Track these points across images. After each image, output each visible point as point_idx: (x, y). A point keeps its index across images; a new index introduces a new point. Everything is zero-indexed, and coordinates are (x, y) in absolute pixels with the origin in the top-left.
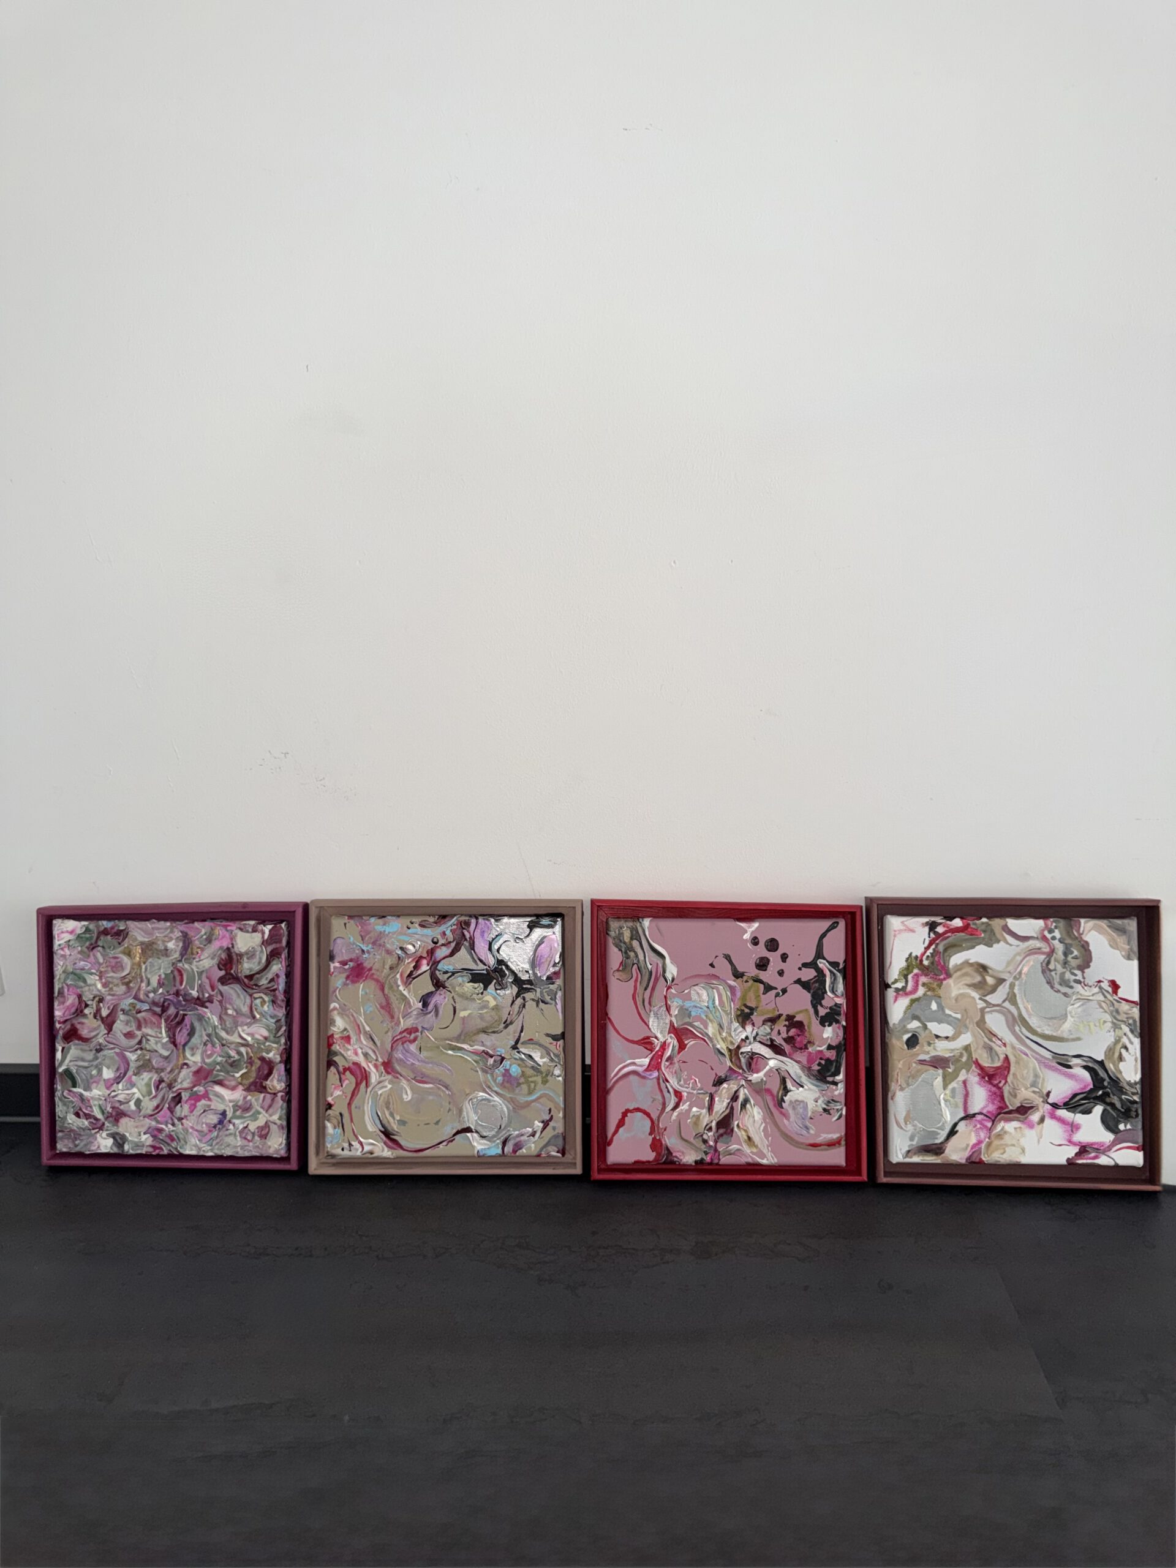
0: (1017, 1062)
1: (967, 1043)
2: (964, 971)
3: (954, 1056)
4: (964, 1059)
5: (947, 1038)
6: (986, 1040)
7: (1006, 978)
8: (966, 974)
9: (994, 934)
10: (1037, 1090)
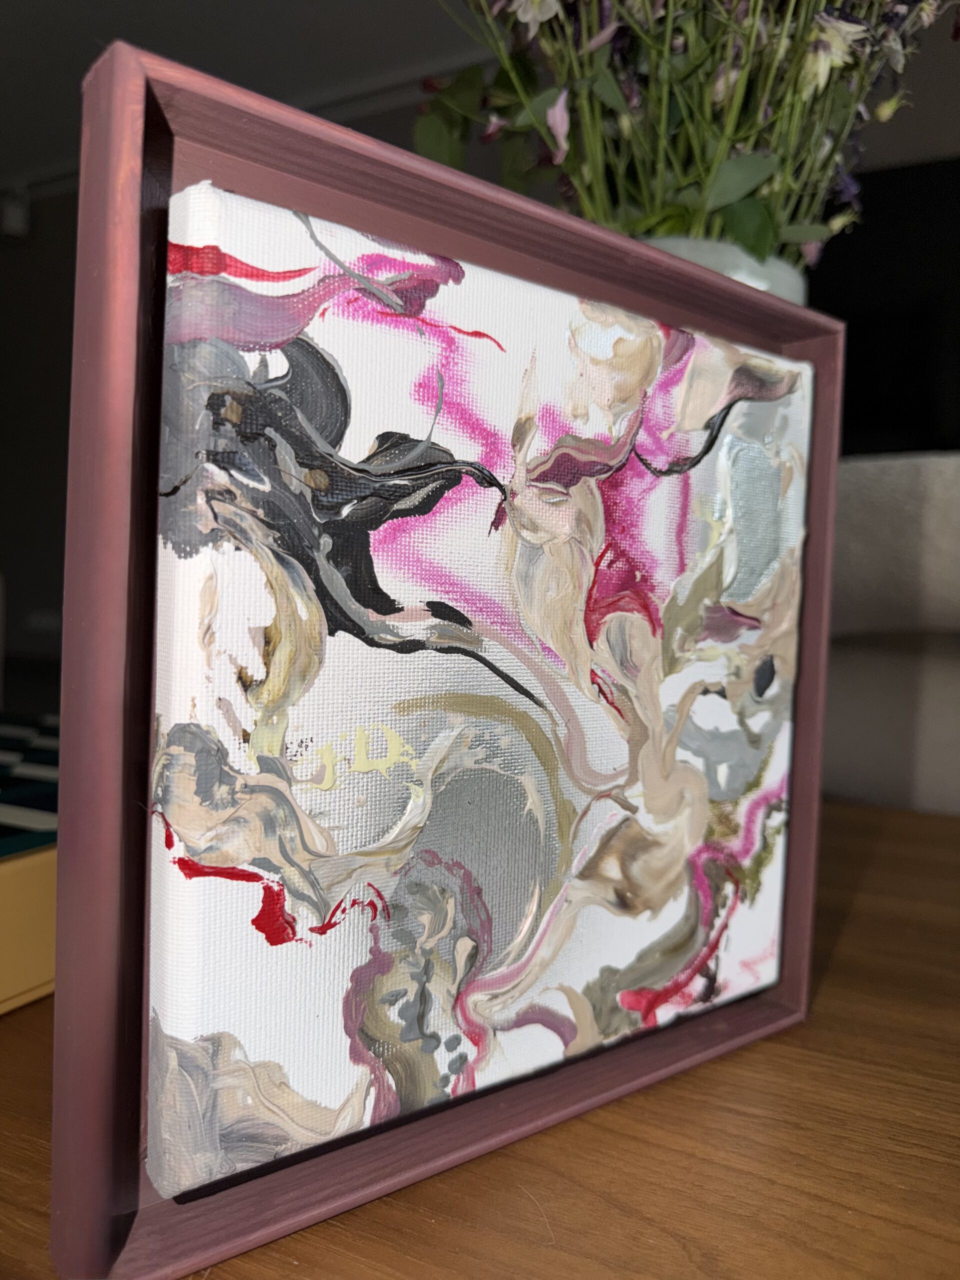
0: (568, 626)
1: (670, 678)
2: (663, 883)
3: (697, 642)
4: (679, 631)
5: (706, 692)
6: (632, 691)
7: (578, 883)
8: (658, 875)
9: (594, 1008)
10: (525, 534)
